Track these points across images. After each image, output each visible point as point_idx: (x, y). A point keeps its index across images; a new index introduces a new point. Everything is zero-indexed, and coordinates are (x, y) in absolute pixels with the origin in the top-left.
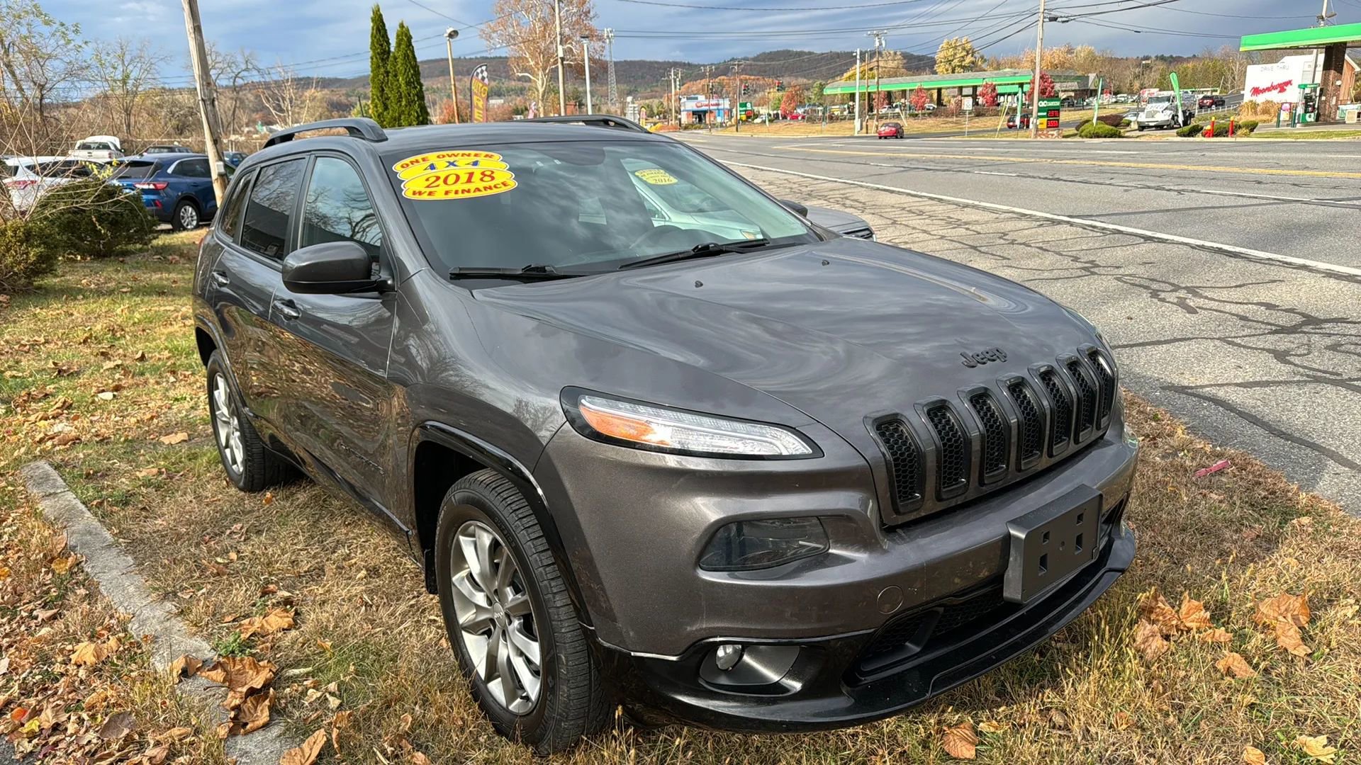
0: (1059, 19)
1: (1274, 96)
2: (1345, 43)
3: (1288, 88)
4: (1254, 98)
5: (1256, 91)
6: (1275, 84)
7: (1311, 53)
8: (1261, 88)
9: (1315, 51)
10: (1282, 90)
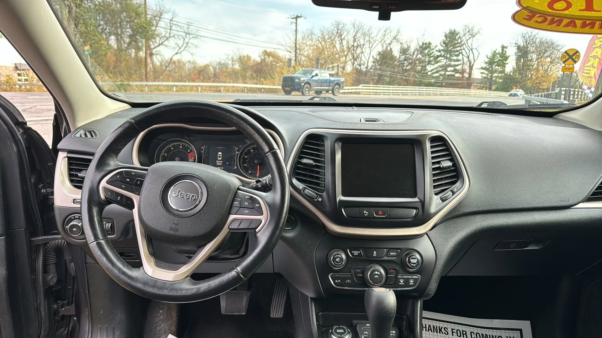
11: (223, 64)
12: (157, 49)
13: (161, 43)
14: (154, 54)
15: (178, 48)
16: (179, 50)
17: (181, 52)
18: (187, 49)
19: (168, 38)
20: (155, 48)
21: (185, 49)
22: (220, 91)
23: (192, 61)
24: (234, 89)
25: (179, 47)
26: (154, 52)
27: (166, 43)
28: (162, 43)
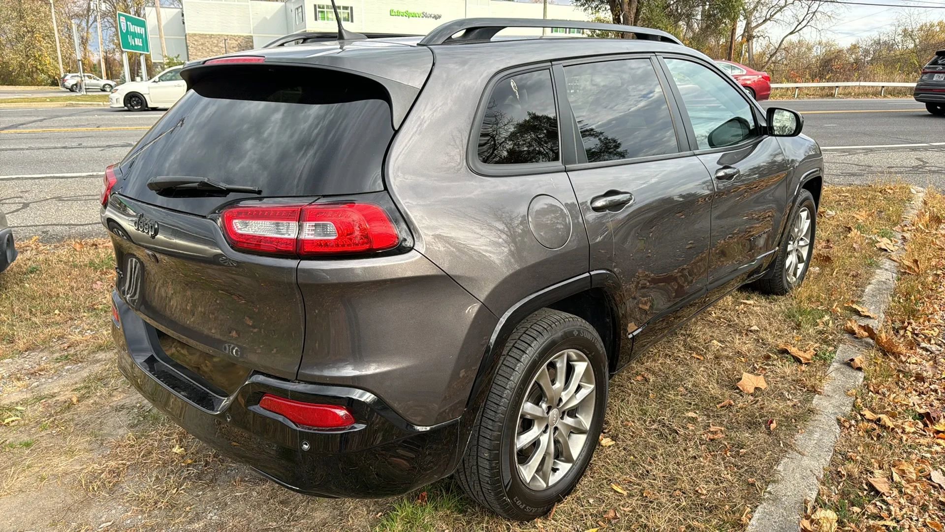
11: (885, 43)
12: (760, 28)
13: (768, 17)
14: (754, 37)
15: (797, 23)
16: (798, 25)
17: (801, 29)
18: (812, 23)
19: (782, 8)
20: (757, 26)
21: (809, 24)
22: (832, 95)
23: (824, 41)
24: (861, 91)
25: (798, 21)
26: (754, 34)
27: (777, 16)
28: (771, 16)
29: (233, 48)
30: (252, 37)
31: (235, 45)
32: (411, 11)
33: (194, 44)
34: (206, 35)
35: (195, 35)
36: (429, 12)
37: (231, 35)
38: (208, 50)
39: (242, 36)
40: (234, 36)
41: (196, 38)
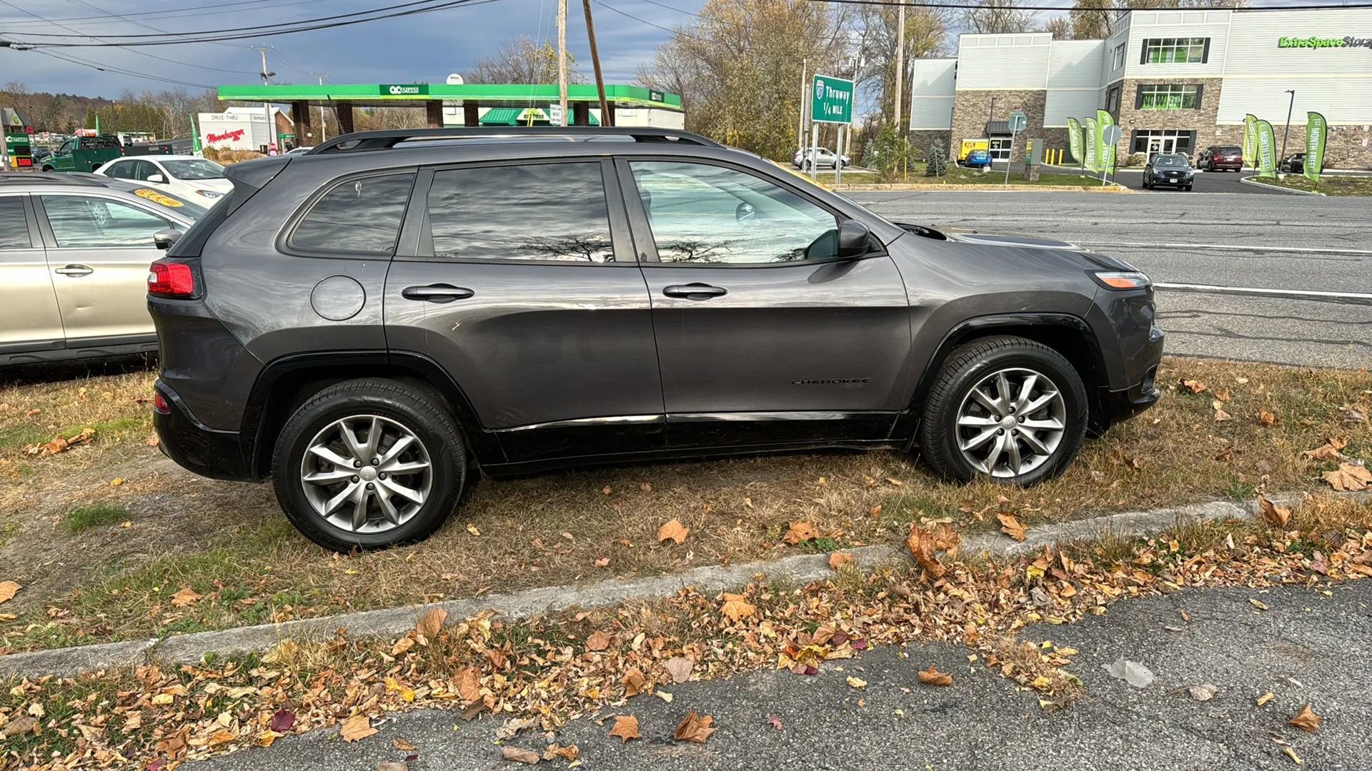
0: (11, 45)
1: (229, 143)
2: (307, 101)
3: (241, 136)
4: (212, 144)
5: (212, 138)
6: (229, 132)
7: (263, 106)
8: (216, 135)
9: (266, 104)
10: (236, 139)
29: (1016, 108)
30: (1045, 91)
31: (1018, 105)
32: (1322, 36)
33: (963, 105)
34: (981, 92)
35: (967, 92)
36: (1357, 36)
37: (1016, 91)
38: (980, 113)
39: (1032, 91)
40: (1021, 92)
41: (967, 97)
